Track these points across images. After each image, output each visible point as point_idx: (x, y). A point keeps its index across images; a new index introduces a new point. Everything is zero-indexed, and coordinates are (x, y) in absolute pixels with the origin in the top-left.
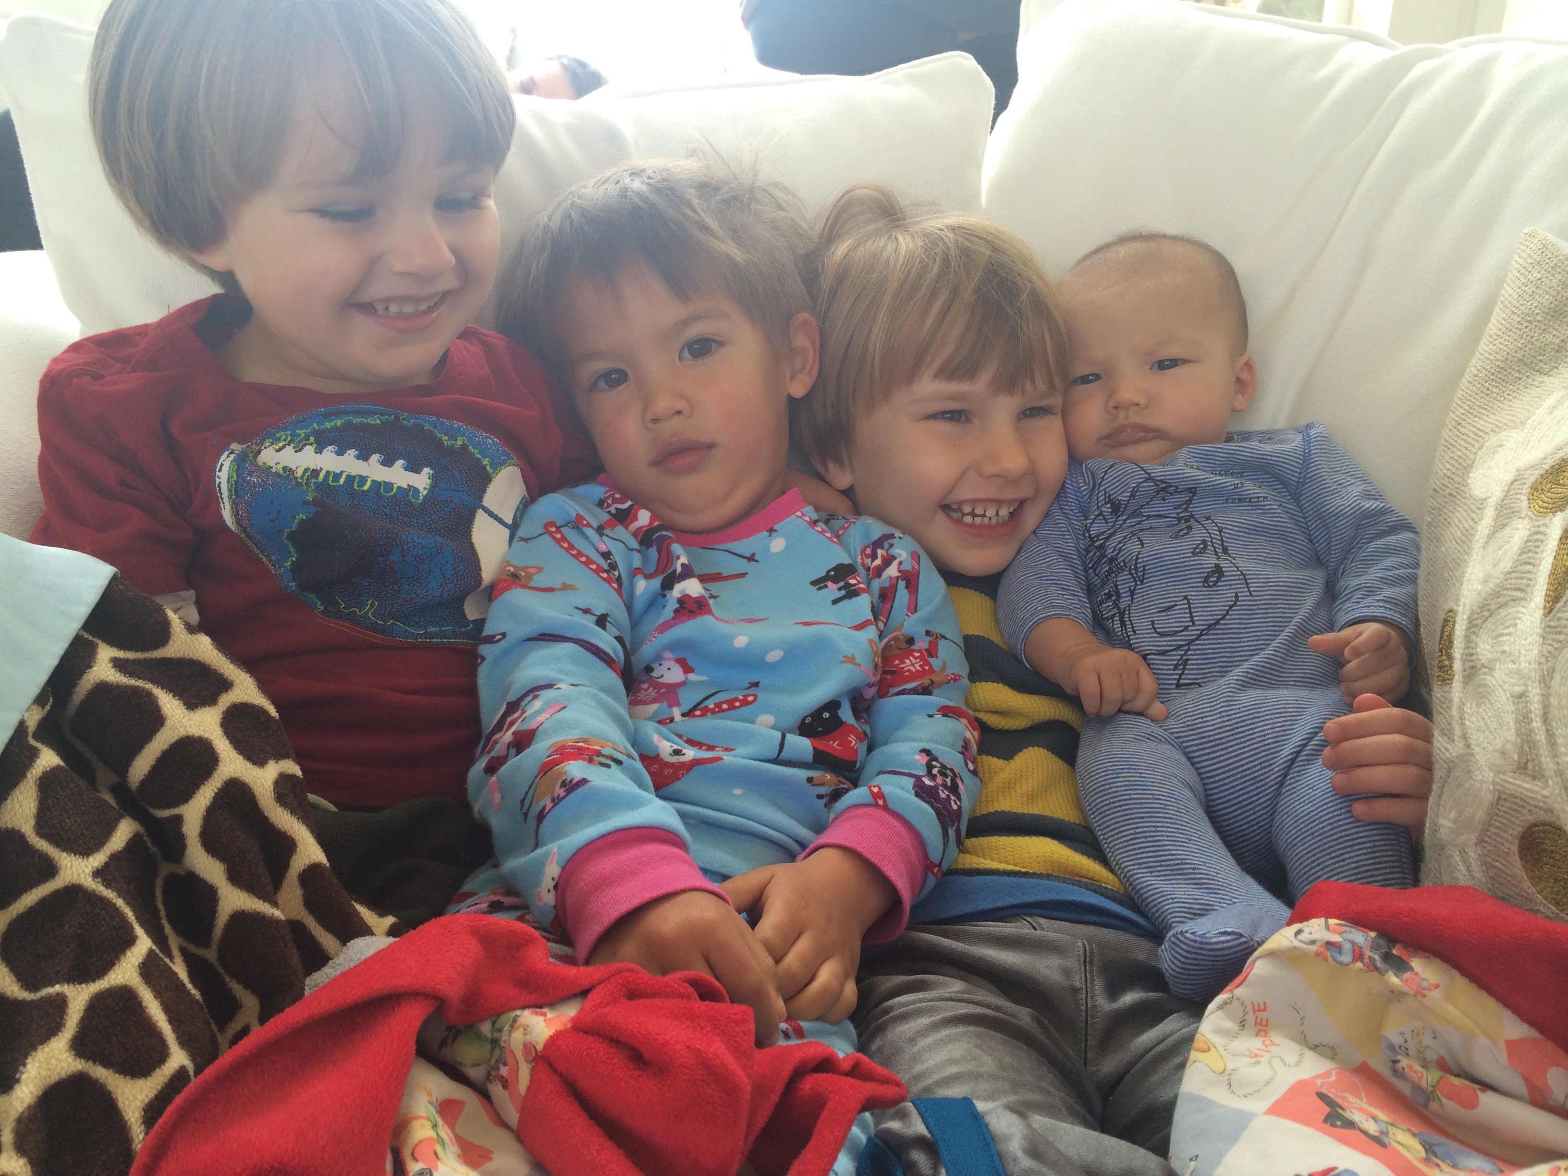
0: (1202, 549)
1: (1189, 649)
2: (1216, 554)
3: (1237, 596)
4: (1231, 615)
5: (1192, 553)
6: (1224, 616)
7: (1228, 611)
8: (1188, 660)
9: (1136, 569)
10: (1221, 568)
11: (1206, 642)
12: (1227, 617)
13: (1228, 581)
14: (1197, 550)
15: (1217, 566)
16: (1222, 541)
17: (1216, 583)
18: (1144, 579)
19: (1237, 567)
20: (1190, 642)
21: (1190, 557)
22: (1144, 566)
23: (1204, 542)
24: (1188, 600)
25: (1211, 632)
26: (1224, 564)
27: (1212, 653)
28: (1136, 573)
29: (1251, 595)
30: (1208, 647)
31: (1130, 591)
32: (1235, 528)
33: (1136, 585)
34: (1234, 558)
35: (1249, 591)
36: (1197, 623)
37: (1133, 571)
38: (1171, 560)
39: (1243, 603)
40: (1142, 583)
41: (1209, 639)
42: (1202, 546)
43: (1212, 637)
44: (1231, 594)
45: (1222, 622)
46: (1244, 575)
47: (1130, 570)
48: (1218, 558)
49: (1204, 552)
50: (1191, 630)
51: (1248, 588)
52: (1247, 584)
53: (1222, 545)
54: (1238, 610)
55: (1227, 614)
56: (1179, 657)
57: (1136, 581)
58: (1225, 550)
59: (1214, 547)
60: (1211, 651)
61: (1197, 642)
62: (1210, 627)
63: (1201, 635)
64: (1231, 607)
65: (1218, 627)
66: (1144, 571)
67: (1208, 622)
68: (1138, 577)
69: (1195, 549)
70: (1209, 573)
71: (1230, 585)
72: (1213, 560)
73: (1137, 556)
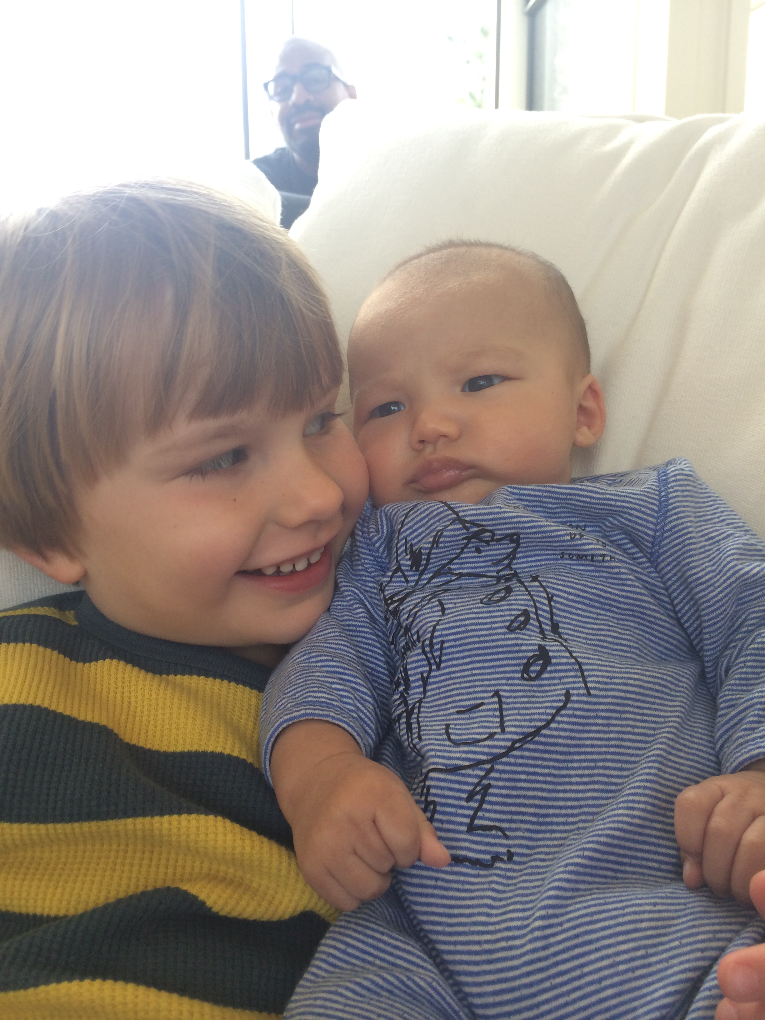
0: (522, 622)
1: (492, 770)
2: (542, 631)
3: (568, 695)
4: (559, 722)
5: (508, 627)
6: (549, 722)
7: (554, 716)
8: (489, 786)
9: (431, 645)
10: (547, 652)
11: (519, 761)
12: (553, 725)
13: (556, 671)
14: (515, 624)
15: (542, 648)
16: (552, 614)
17: (540, 673)
18: (441, 662)
19: (570, 652)
20: (495, 758)
21: (504, 634)
22: (443, 642)
23: (526, 613)
24: (500, 697)
25: (527, 746)
26: (552, 647)
27: (525, 781)
28: (431, 651)
29: (589, 694)
30: (520, 769)
31: (423, 678)
32: (571, 597)
33: (430, 671)
34: (566, 640)
35: (587, 688)
36: (507, 729)
37: (427, 649)
38: (479, 636)
39: (576, 706)
40: (438, 668)
41: (522, 757)
42: (521, 619)
43: (527, 754)
44: (560, 690)
45: (544, 732)
46: (580, 664)
47: (423, 647)
48: (544, 638)
49: (524, 628)
50: (498, 740)
51: (585, 683)
52: (583, 677)
53: (552, 619)
54: (570, 716)
55: (552, 721)
56: (476, 781)
57: (430, 665)
58: (555, 628)
59: (540, 622)
60: (523, 777)
61: (505, 760)
62: (526, 738)
63: (511, 748)
64: (559, 710)
65: (537, 739)
66: (441, 649)
67: (525, 730)
68: (434, 657)
69: (512, 622)
70: (529, 658)
71: (560, 678)
72: (537, 640)
73: (435, 627)
